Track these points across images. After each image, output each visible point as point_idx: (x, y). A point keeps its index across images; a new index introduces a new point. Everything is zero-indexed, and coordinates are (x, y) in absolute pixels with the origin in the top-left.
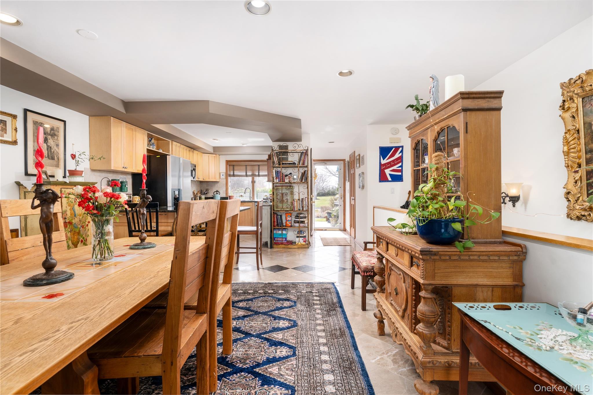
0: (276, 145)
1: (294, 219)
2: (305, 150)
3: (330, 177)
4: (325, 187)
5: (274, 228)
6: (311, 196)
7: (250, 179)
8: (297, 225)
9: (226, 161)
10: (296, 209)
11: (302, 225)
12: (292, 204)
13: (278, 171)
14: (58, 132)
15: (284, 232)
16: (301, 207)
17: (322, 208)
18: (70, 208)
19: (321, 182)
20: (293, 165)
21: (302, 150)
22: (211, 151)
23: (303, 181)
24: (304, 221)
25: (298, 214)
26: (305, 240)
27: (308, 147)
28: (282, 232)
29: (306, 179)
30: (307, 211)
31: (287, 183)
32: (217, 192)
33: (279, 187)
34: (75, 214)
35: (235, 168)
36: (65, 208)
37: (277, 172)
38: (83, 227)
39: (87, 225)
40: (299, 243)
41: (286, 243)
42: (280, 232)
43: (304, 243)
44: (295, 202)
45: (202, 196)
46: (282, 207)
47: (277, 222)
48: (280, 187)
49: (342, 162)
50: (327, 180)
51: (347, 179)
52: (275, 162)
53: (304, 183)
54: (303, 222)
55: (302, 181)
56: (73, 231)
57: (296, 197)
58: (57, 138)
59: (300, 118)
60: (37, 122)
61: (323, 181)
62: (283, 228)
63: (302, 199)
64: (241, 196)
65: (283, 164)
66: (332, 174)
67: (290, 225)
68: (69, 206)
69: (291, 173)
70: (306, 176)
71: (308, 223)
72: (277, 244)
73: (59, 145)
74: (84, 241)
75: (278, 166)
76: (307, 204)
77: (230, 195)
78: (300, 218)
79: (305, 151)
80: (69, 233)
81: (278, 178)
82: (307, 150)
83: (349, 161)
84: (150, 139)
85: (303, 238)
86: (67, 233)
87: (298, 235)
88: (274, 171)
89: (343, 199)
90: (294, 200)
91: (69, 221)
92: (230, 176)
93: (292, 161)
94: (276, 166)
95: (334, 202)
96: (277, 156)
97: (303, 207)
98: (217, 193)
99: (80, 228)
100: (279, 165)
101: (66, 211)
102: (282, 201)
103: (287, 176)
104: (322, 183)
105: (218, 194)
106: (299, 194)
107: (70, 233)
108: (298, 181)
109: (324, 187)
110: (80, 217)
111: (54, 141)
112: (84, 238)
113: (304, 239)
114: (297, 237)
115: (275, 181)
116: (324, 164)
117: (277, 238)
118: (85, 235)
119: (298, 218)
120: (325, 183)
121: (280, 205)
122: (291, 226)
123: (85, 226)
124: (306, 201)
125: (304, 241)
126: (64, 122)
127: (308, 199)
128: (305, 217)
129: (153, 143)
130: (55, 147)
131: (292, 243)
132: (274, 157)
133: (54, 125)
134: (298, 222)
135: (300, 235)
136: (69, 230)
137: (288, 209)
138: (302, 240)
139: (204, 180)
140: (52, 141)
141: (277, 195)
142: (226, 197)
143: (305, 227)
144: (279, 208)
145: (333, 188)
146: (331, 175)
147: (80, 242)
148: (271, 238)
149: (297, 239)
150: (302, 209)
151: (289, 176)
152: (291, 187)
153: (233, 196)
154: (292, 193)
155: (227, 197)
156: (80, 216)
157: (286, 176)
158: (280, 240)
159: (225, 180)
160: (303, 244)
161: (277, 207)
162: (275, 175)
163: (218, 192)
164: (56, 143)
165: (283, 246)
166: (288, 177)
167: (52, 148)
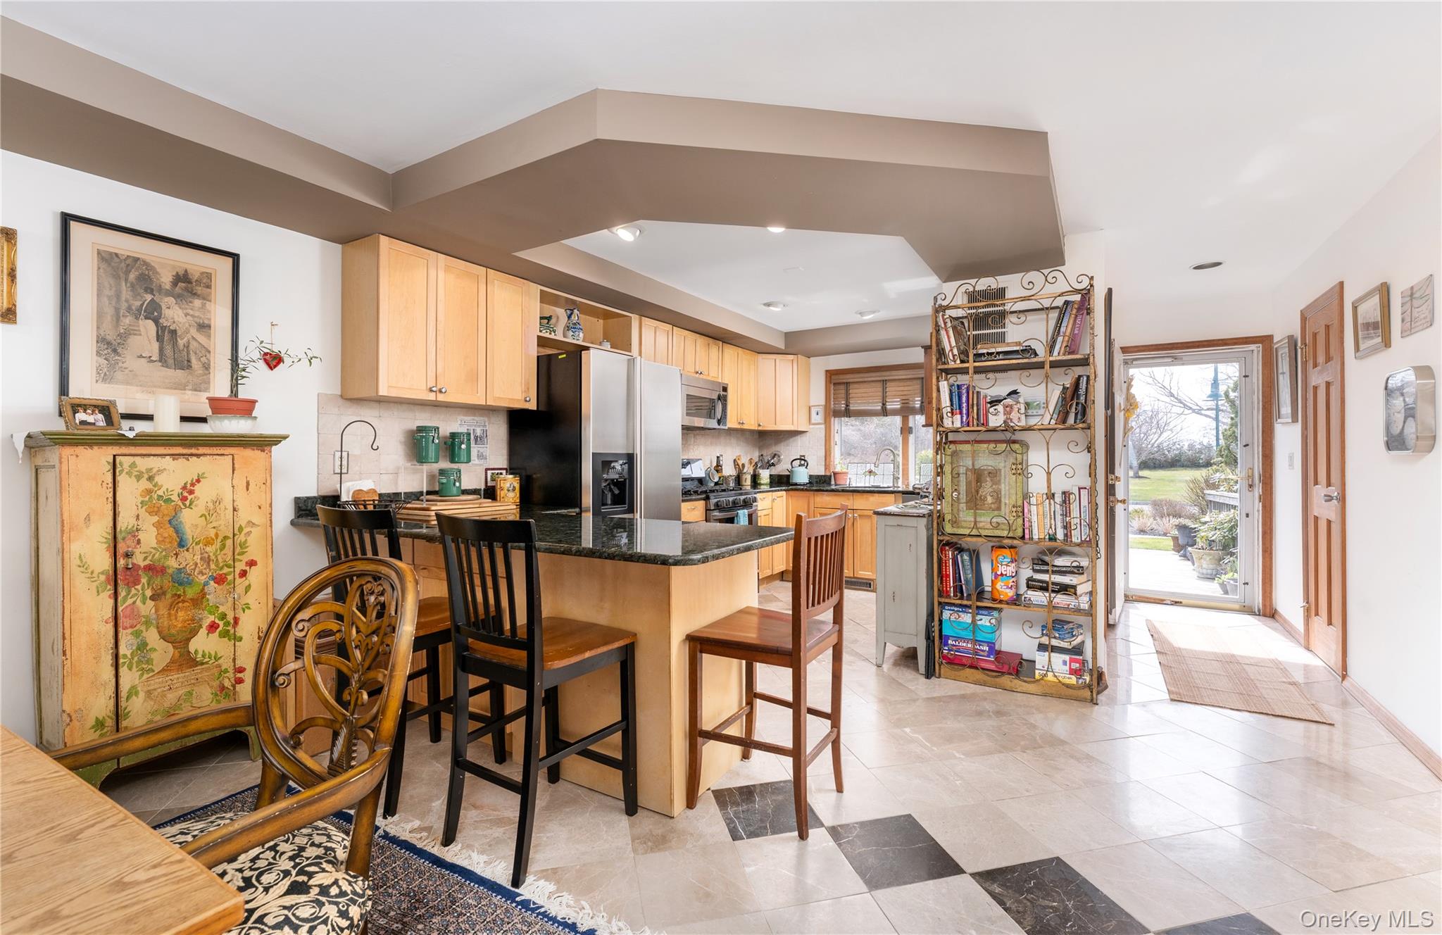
0: (956, 293)
1: (1026, 572)
2: (1077, 291)
3: (1183, 417)
4: (1165, 444)
5: (943, 600)
6: (1110, 476)
7: (898, 420)
8: (1038, 597)
9: (827, 371)
10: (1035, 531)
11: (1060, 599)
12: (1021, 512)
13: (959, 387)
14: (209, 287)
15: (985, 621)
16: (1059, 525)
17: (1156, 504)
18: (156, 519)
19: (1154, 430)
20: (1024, 360)
21: (1061, 295)
22: (781, 345)
23: (1071, 420)
24: (1074, 587)
25: (1043, 553)
26: (1076, 666)
27: (1092, 278)
28: (974, 621)
29: (1083, 412)
30: (1091, 543)
31: (994, 430)
32: (801, 459)
33: (960, 447)
34: (181, 540)
35: (854, 391)
36: (133, 522)
37: (956, 391)
38: (220, 580)
39: (243, 574)
40: (1050, 674)
41: (993, 667)
42: (967, 618)
43: (1073, 680)
44: (1034, 508)
45: (761, 471)
46: (975, 522)
47: (957, 578)
48: (967, 447)
49: (1253, 347)
50: (1172, 425)
51: (1286, 409)
52: (947, 349)
53: (1071, 428)
54: (1064, 589)
55: (1064, 422)
56: (168, 596)
57: (1037, 484)
58: (204, 305)
59: (1045, 129)
60: (117, 255)
61: (1161, 429)
62: (978, 607)
63: (1064, 493)
64: (870, 472)
65: (978, 356)
66: (1191, 408)
67: (1011, 593)
68: (153, 511)
69: (1015, 392)
70: (1082, 398)
71: (1091, 594)
72: (955, 662)
73: (209, 327)
74: (227, 624)
75: (958, 364)
76: (1086, 516)
77: (837, 470)
78: (1054, 572)
79: (1077, 298)
80: (149, 601)
81: (961, 413)
82: (1086, 294)
83: (1298, 335)
84: (569, 312)
85: (1067, 658)
86: (138, 602)
87: (1045, 640)
88: (944, 386)
89: (1258, 490)
90: (1026, 496)
91: (147, 562)
92: (837, 414)
93: (1019, 344)
94: (952, 365)
95: (1206, 492)
96: (954, 328)
97: (1067, 527)
98: (803, 462)
99: (206, 584)
100: (962, 362)
101: (134, 533)
102: (975, 501)
103: (1000, 401)
104: (1155, 433)
105: (803, 465)
106: (1049, 474)
107: (150, 603)
108: (1046, 422)
109: (1161, 443)
110: (208, 549)
111: (186, 315)
112: (223, 616)
113: (1072, 661)
114: (1042, 648)
115: (947, 423)
116: (1170, 360)
117: (957, 638)
118: (230, 603)
119: (1046, 572)
120: (1165, 435)
121: (967, 517)
122: (1016, 601)
123: (230, 578)
124: (1085, 502)
125: (1073, 672)
126: (235, 258)
127: (1092, 492)
128: (1079, 570)
129: (575, 324)
130: (193, 332)
131: (1016, 667)
132: (943, 333)
133: (189, 268)
134: (1044, 587)
135: (1055, 642)
136: (149, 593)
137: (998, 533)
138: (1065, 663)
139: (760, 428)
140: (180, 312)
141: (955, 476)
142: (824, 476)
143: (1078, 611)
144: (964, 524)
145: (1191, 447)
146: (1187, 411)
147: (203, 631)
148: (929, 637)
149: (1041, 659)
150: (1066, 535)
151: (1009, 401)
152: (1016, 446)
153: (846, 473)
154: (1021, 471)
155: (828, 474)
156: (209, 542)
157: (995, 402)
158: (966, 650)
159: (823, 426)
160: (1067, 681)
161: (955, 522)
162: (945, 401)
163: (805, 460)
164: (198, 320)
165: (978, 675)
166: (1000, 408)
167: (179, 333)
